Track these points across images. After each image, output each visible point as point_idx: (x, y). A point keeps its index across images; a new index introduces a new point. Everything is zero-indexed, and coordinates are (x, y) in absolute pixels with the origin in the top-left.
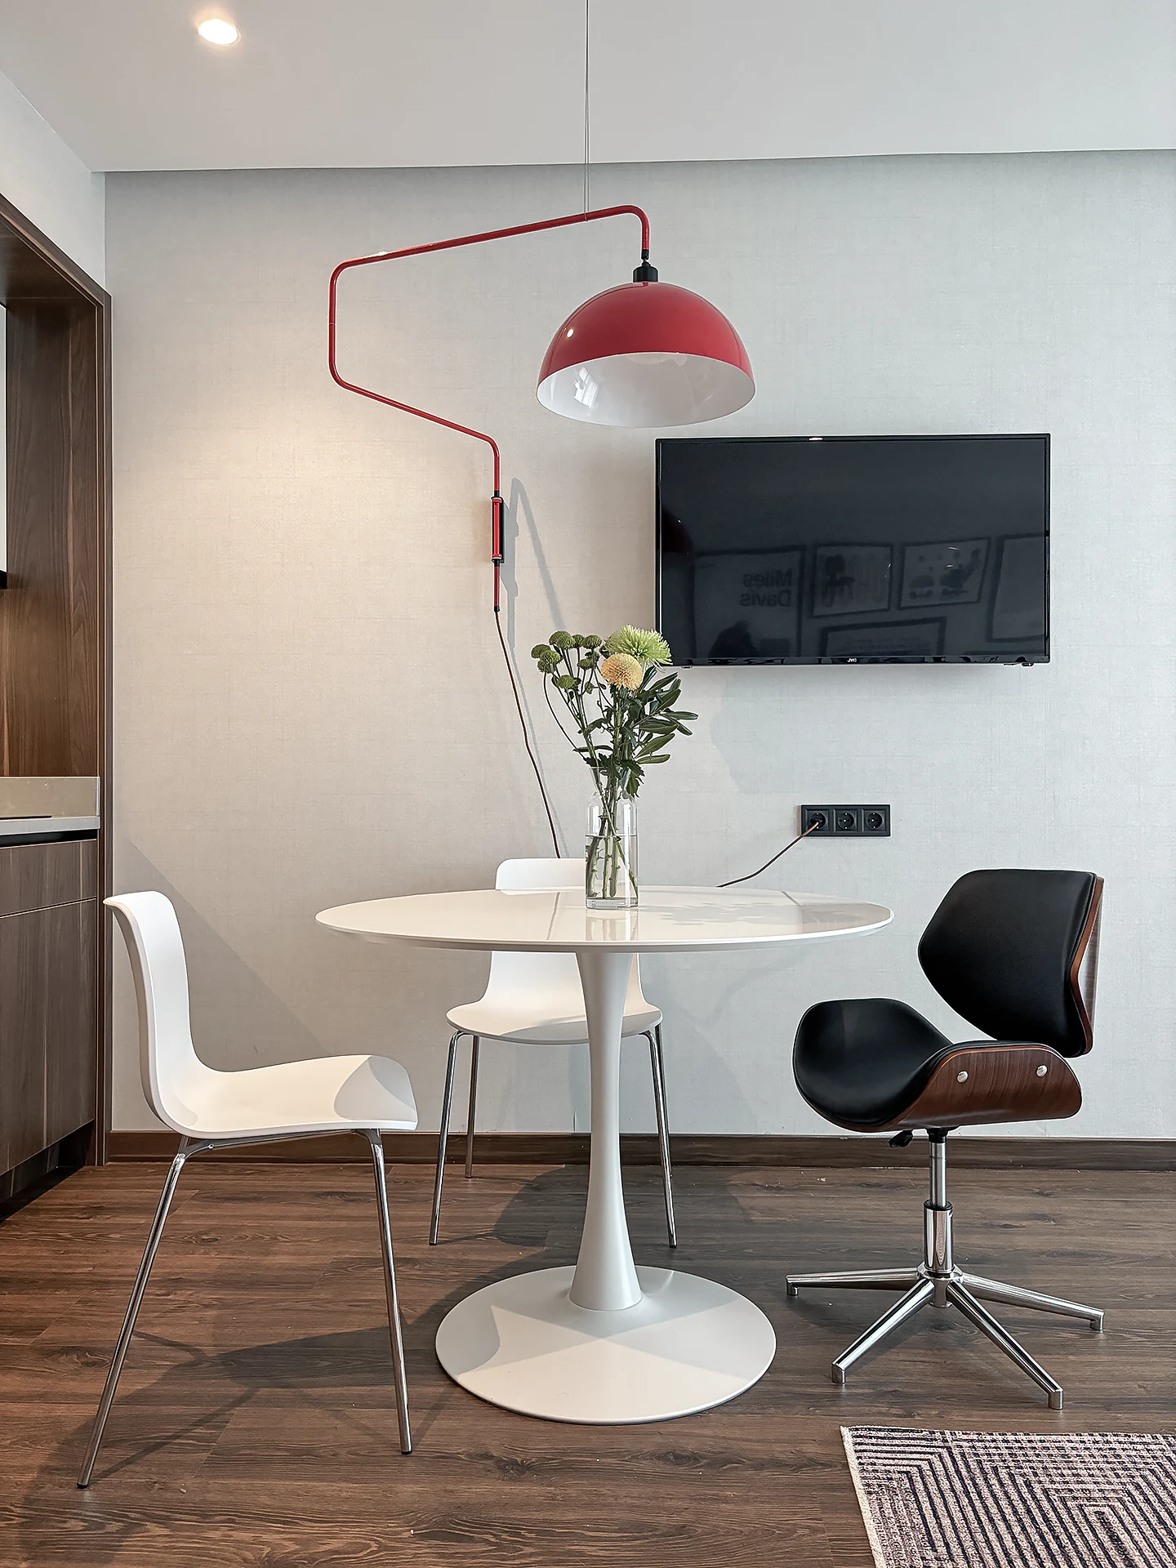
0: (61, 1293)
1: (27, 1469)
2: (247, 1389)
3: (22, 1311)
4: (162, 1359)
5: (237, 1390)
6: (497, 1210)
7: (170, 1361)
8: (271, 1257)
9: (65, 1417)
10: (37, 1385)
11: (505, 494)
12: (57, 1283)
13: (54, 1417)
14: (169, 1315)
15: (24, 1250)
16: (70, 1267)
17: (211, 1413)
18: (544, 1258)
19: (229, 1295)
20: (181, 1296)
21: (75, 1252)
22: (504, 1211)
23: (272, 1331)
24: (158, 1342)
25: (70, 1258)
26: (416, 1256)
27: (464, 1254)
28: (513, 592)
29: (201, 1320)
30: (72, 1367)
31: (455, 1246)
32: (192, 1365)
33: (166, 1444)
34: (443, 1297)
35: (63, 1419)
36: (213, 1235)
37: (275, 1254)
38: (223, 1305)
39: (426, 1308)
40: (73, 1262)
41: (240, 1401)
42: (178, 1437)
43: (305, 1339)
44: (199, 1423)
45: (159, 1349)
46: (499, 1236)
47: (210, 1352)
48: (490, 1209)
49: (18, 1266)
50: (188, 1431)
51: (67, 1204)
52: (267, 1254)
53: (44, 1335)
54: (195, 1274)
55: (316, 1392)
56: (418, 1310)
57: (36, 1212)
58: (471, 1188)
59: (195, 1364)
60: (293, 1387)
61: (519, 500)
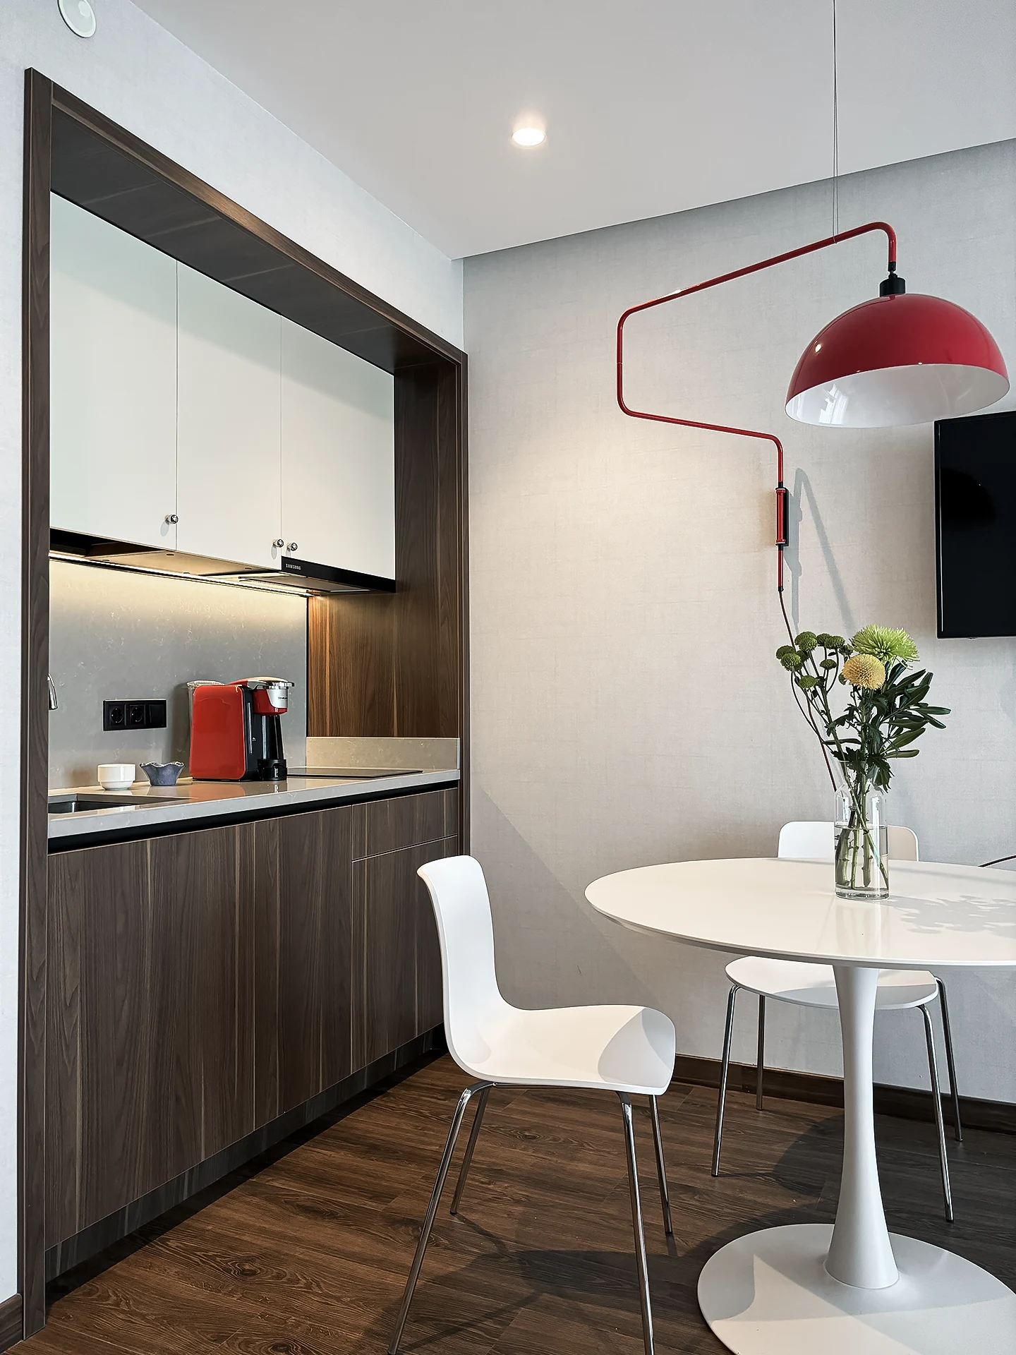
0: (413, 1167)
1: (356, 1328)
2: (533, 1291)
3: (382, 1178)
4: (473, 1245)
5: (525, 1290)
6: (780, 1149)
7: (480, 1249)
8: (576, 1163)
9: (392, 1285)
10: (378, 1250)
11: (789, 485)
12: (412, 1157)
13: (385, 1284)
14: (487, 1204)
15: (395, 1121)
16: (423, 1143)
17: (500, 1307)
18: (818, 1210)
19: (535, 1194)
20: (497, 1187)
21: (430, 1129)
22: (787, 1152)
23: (564, 1238)
24: (474, 1228)
25: (425, 1135)
26: (698, 1186)
27: (741, 1192)
28: (797, 571)
29: (510, 1214)
30: (408, 1238)
31: (734, 1181)
32: (495, 1257)
33: (461, 1330)
34: (714, 1234)
35: (391, 1288)
36: (533, 1133)
37: (580, 1160)
38: (528, 1202)
39: (697, 1243)
40: (426, 1139)
41: (525, 1302)
42: (471, 1326)
43: (588, 1252)
44: (489, 1316)
45: (475, 1236)
46: (777, 1177)
47: (512, 1247)
48: (775, 1147)
49: (387, 1135)
50: (480, 1321)
51: (432, 1085)
52: (573, 1159)
53: (393, 1204)
54: (513, 1169)
55: (587, 1307)
56: (690, 1243)
57: (409, 1087)
58: (761, 1121)
59: (496, 1258)
60: (569, 1298)
61: (803, 488)
